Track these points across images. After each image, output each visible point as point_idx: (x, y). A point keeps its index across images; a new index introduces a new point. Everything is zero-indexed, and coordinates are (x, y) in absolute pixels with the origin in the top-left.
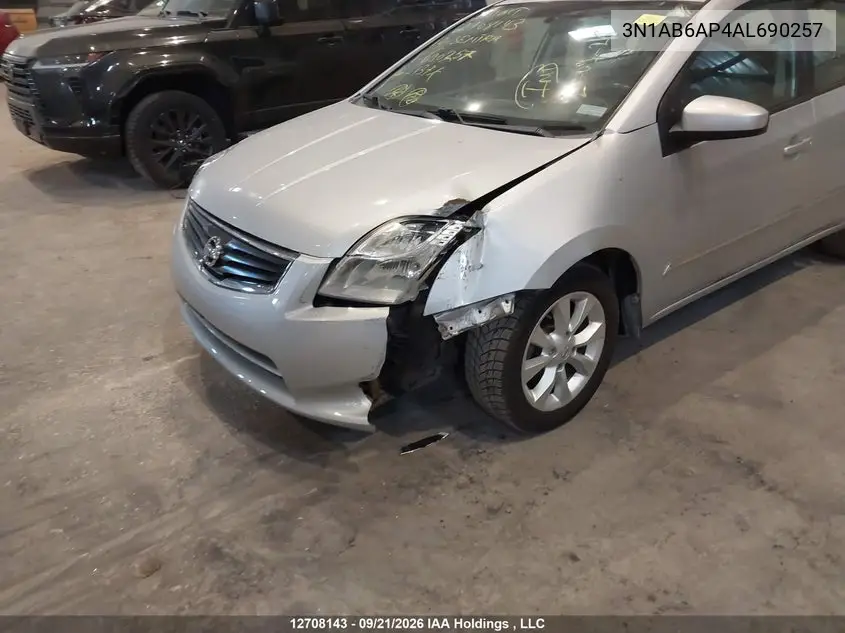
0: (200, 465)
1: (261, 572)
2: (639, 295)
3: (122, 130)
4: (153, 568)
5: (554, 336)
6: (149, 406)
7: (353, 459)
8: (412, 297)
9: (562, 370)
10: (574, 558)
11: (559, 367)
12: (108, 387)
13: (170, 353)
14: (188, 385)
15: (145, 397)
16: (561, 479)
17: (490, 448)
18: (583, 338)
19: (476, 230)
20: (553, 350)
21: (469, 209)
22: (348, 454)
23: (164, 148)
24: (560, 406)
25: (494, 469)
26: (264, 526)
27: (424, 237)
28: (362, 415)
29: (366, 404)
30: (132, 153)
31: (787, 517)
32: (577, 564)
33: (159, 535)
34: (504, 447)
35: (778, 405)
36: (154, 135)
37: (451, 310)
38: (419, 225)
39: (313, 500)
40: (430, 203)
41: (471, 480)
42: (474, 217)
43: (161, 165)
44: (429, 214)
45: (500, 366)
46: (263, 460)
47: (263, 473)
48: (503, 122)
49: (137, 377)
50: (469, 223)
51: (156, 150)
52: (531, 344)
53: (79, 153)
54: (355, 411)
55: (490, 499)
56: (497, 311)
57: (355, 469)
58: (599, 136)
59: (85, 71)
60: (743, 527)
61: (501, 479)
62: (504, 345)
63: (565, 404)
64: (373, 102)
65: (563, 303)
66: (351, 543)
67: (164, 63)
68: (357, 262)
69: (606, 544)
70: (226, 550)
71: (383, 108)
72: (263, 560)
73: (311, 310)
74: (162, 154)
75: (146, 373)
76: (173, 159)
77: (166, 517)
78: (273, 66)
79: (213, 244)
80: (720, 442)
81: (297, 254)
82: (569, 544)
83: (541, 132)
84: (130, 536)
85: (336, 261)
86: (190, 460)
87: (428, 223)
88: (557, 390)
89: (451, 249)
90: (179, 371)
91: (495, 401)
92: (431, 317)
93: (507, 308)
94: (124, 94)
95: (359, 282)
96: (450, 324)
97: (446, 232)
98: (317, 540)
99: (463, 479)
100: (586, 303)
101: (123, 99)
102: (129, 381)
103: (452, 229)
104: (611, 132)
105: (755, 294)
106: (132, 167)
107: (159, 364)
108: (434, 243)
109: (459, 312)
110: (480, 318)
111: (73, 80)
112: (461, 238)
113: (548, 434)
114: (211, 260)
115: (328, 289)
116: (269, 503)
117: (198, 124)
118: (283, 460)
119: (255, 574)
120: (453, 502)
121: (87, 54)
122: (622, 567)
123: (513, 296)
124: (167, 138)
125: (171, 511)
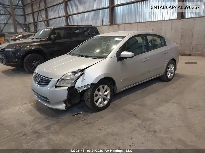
0: (34, 120)
1: (44, 135)
2: (116, 86)
3: (23, 62)
4: (24, 135)
5: (100, 93)
6: (25, 111)
7: (63, 117)
8: (73, 86)
9: (102, 99)
10: (100, 129)
11: (102, 98)
12: (17, 109)
13: (30, 103)
14: (33, 107)
15: (25, 110)
16: (101, 118)
17: (90, 114)
18: (106, 93)
19: (84, 74)
20: (100, 95)
21: (82, 71)
22: (62, 117)
23: (31, 65)
24: (102, 106)
25: (89, 118)
26: (45, 128)
27: (74, 75)
28: (63, 107)
29: (64, 105)
30: (24, 66)
31: (139, 122)
32: (101, 130)
33: (25, 130)
34: (92, 114)
35: (144, 105)
36: (30, 63)
37: (79, 87)
38: (74, 73)
39: (55, 124)
40: (75, 69)
41: (85, 119)
42: (83, 72)
43: (31, 69)
44: (76, 71)
45: (89, 98)
46: (46, 118)
47: (46, 120)
48: (91, 57)
49: (23, 107)
50: (82, 73)
51: (30, 65)
52: (95, 94)
53: (14, 67)
54: (62, 106)
55: (88, 122)
56: (88, 87)
57: (63, 119)
58: (106, 58)
59: (16, 50)
60: (131, 123)
61: (90, 119)
62: (90, 94)
63: (104, 106)
64: (71, 54)
65: (101, 87)
66: (61, 129)
67: (33, 48)
68: (63, 80)
69: (106, 127)
70: (38, 132)
71: (72, 55)
72: (44, 132)
73: (54, 88)
74: (31, 66)
75: (25, 106)
76: (33, 67)
77: (27, 128)
78: (56, 48)
79: (38, 79)
80: (132, 111)
81: (52, 79)
82: (100, 128)
83: (97, 58)
84: (20, 131)
85: (59, 79)
86: (33, 119)
87: (75, 73)
88: (102, 103)
89: (79, 77)
90: (31, 105)
91: (89, 104)
92: (76, 89)
93: (89, 87)
94: (24, 54)
95: (64, 83)
96: (79, 90)
97: (79, 74)
98: (55, 129)
99: (83, 119)
100: (106, 87)
101: (23, 56)
102: (21, 107)
103: (80, 74)
104: (108, 58)
105: (146, 88)
106: (24, 69)
107: (28, 104)
108: (76, 76)
109: (81, 88)
110: (85, 89)
111: (13, 52)
112: (81, 75)
113: (100, 112)
114: (38, 82)
115: (58, 85)
116: (46, 125)
117: (39, 60)
118: (50, 118)
119: (43, 135)
120: (81, 123)
121: (16, 47)
122: (108, 130)
123: (90, 85)
124: (32, 63)
125: (28, 127)
